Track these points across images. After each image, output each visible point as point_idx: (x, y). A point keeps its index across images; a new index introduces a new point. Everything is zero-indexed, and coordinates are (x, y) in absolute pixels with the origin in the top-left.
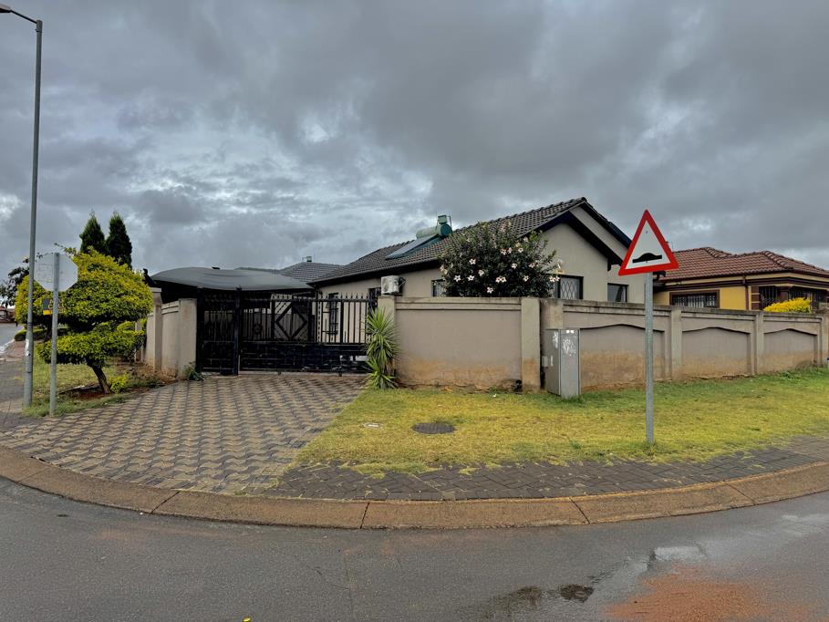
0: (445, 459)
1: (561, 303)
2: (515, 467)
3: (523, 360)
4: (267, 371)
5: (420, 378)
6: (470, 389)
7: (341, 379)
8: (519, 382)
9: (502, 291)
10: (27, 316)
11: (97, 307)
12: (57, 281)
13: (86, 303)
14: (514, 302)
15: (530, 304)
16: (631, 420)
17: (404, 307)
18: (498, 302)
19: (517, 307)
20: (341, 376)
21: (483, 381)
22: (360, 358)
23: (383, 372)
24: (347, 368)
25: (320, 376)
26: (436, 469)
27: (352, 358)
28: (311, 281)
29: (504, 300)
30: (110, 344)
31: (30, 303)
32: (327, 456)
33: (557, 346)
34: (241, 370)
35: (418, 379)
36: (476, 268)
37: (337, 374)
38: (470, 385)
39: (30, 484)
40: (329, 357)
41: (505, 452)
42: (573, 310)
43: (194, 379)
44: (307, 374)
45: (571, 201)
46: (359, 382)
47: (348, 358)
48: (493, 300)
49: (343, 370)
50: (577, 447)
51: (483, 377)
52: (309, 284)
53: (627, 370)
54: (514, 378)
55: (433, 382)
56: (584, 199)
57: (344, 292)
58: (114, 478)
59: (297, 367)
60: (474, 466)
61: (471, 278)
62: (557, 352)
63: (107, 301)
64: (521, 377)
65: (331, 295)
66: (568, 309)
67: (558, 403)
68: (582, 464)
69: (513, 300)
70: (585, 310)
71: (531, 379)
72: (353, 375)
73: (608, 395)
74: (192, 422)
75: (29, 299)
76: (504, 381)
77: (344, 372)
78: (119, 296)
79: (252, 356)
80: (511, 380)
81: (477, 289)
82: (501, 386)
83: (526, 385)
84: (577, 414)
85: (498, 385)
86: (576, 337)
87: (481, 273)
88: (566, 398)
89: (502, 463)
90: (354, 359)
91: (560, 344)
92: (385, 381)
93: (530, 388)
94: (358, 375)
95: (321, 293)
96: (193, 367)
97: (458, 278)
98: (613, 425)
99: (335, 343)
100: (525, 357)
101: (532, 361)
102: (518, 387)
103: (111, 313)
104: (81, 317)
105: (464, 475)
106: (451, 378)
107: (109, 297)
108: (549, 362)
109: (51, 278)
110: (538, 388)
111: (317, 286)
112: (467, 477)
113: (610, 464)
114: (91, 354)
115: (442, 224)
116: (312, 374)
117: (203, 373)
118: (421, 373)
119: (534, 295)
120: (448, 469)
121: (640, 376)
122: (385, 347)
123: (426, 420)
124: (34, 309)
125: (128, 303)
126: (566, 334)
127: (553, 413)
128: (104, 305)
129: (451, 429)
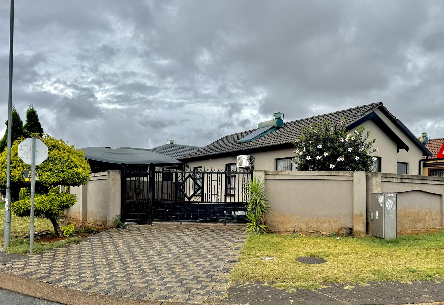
0: (330, 280)
1: (380, 176)
2: (379, 285)
3: (354, 214)
4: (172, 221)
5: (281, 226)
6: (317, 234)
7: (225, 227)
8: (351, 229)
9: (339, 167)
10: (5, 182)
11: (57, 176)
12: (34, 157)
13: (49, 173)
14: (348, 174)
15: (359, 176)
16: (436, 254)
17: (271, 177)
18: (337, 174)
19: (351, 178)
20: (225, 225)
21: (326, 228)
22: (238, 213)
23: (259, 222)
24: (230, 220)
25: (211, 225)
26: (328, 287)
27: (233, 213)
28: (179, 158)
29: (341, 173)
30: (63, 202)
31: (8, 173)
32: (251, 278)
33: (381, 205)
34: (154, 221)
35: (281, 227)
36: (321, 152)
37: (222, 224)
38: (317, 231)
39: (50, 299)
40: (217, 212)
41: (367, 275)
42: (387, 180)
43: (120, 227)
44: (202, 224)
45: (372, 104)
46: (240, 229)
47: (230, 213)
48: (334, 173)
49: (226, 221)
50: (413, 272)
51: (326, 226)
52: (179, 160)
53: (419, 221)
54: (347, 226)
55: (291, 230)
56: (381, 103)
57: (206, 166)
58: (110, 294)
59: (194, 219)
60: (351, 285)
61: (318, 158)
62: (381, 210)
63: (63, 172)
64: (353, 226)
65: (195, 168)
66: (384, 179)
67: (383, 243)
68: (421, 283)
69: (347, 174)
70: (394, 180)
71: (360, 227)
72: (235, 225)
73: (412, 238)
74: (140, 256)
75: (7, 170)
76: (340, 229)
77: (228, 222)
78: (71, 168)
79: (161, 211)
80: (345, 228)
81: (323, 166)
82: (338, 232)
83: (357, 232)
84: (400, 251)
85: (336, 231)
86: (395, 199)
87: (326, 154)
88: (388, 240)
89: (369, 282)
90: (235, 213)
91: (384, 204)
92: (260, 228)
93: (359, 234)
94: (239, 224)
95: (188, 167)
96: (118, 218)
97: (309, 158)
98: (426, 257)
99: (221, 202)
100: (356, 212)
101: (361, 215)
102: (350, 233)
103: (66, 180)
104: (45, 183)
105: (348, 290)
106: (304, 226)
107: (65, 169)
108: (375, 216)
109: (30, 155)
110: (365, 234)
111: (184, 162)
112: (351, 291)
113: (438, 282)
114: (51, 210)
115: (277, 118)
116: (205, 224)
117: (126, 223)
118: (282, 223)
119: (362, 170)
120: (335, 286)
121: (427, 225)
122: (261, 205)
123: (302, 255)
124: (11, 177)
125: (77, 173)
126: (388, 197)
127: (384, 250)
128: (61, 175)
129: (322, 261)
